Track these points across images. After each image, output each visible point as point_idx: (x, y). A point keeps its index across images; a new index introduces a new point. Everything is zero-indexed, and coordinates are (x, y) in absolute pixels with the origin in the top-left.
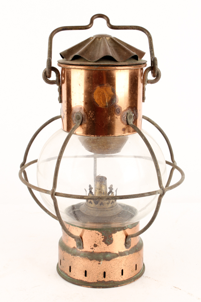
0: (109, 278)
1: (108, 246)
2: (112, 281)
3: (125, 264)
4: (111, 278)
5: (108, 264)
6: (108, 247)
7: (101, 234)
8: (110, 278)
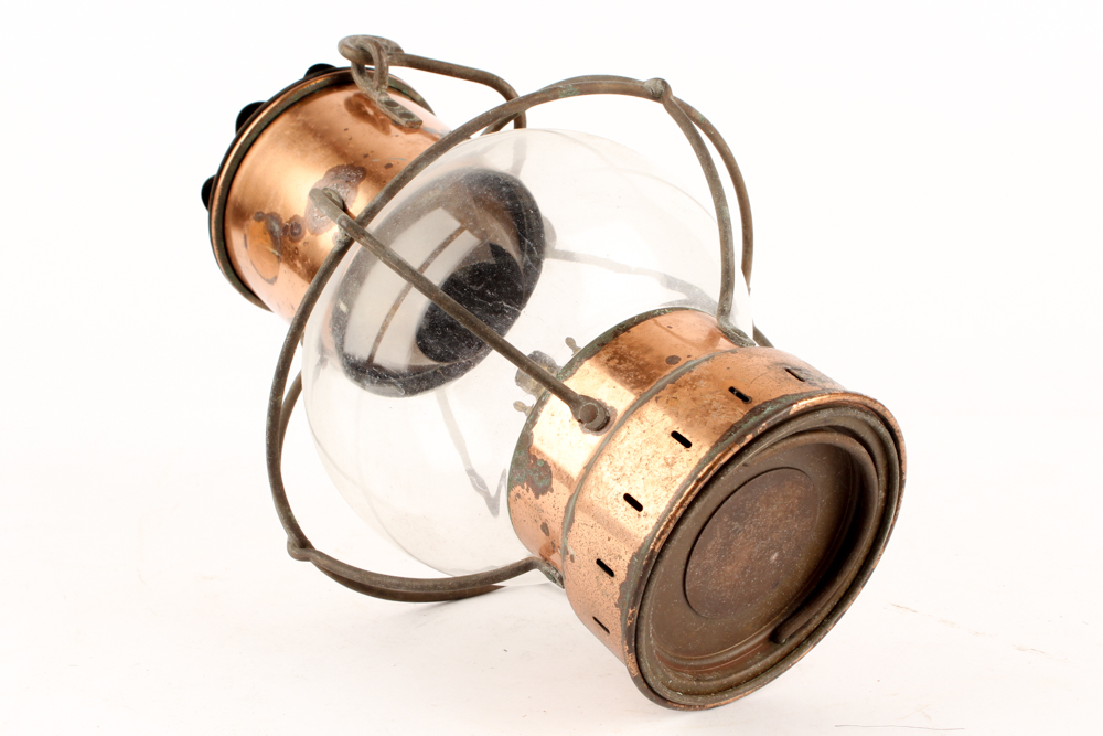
0: (621, 562)
1: (552, 491)
2: (632, 560)
3: (619, 474)
4: (622, 553)
5: (580, 533)
6: (555, 493)
7: (519, 487)
8: (620, 557)
